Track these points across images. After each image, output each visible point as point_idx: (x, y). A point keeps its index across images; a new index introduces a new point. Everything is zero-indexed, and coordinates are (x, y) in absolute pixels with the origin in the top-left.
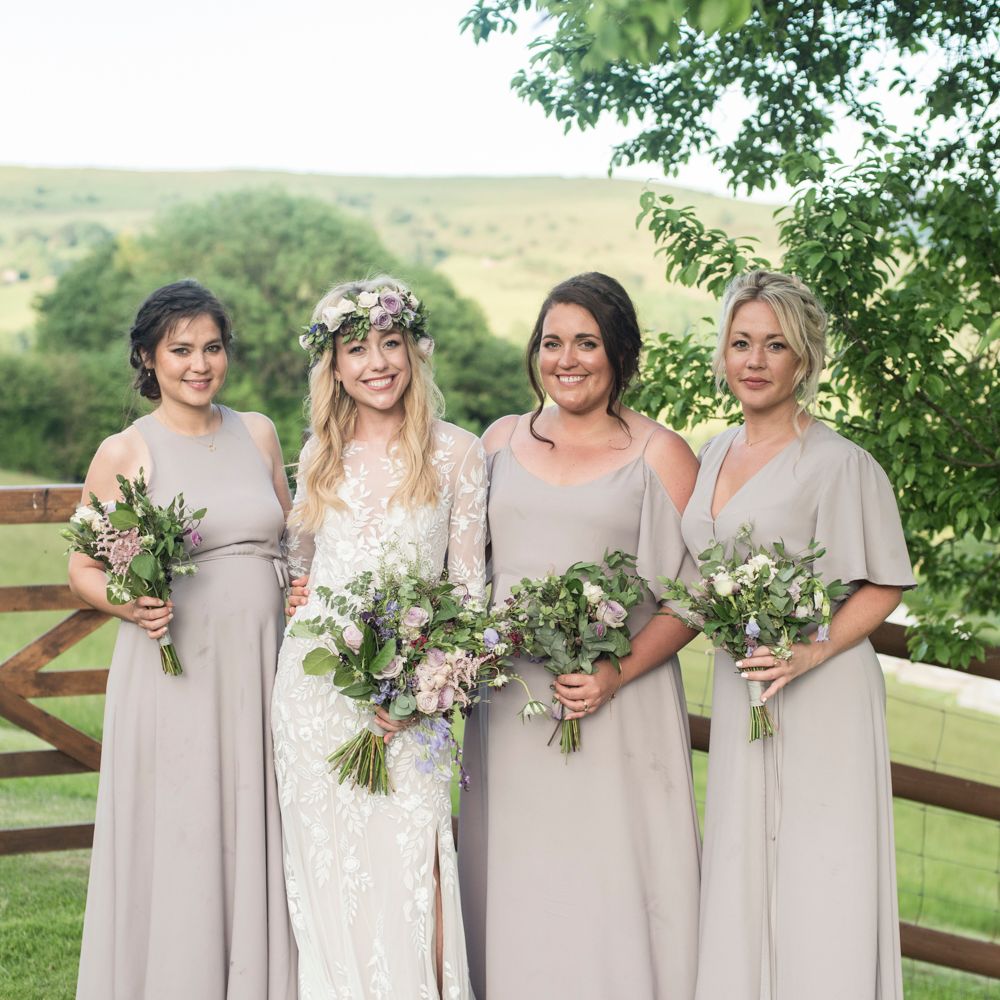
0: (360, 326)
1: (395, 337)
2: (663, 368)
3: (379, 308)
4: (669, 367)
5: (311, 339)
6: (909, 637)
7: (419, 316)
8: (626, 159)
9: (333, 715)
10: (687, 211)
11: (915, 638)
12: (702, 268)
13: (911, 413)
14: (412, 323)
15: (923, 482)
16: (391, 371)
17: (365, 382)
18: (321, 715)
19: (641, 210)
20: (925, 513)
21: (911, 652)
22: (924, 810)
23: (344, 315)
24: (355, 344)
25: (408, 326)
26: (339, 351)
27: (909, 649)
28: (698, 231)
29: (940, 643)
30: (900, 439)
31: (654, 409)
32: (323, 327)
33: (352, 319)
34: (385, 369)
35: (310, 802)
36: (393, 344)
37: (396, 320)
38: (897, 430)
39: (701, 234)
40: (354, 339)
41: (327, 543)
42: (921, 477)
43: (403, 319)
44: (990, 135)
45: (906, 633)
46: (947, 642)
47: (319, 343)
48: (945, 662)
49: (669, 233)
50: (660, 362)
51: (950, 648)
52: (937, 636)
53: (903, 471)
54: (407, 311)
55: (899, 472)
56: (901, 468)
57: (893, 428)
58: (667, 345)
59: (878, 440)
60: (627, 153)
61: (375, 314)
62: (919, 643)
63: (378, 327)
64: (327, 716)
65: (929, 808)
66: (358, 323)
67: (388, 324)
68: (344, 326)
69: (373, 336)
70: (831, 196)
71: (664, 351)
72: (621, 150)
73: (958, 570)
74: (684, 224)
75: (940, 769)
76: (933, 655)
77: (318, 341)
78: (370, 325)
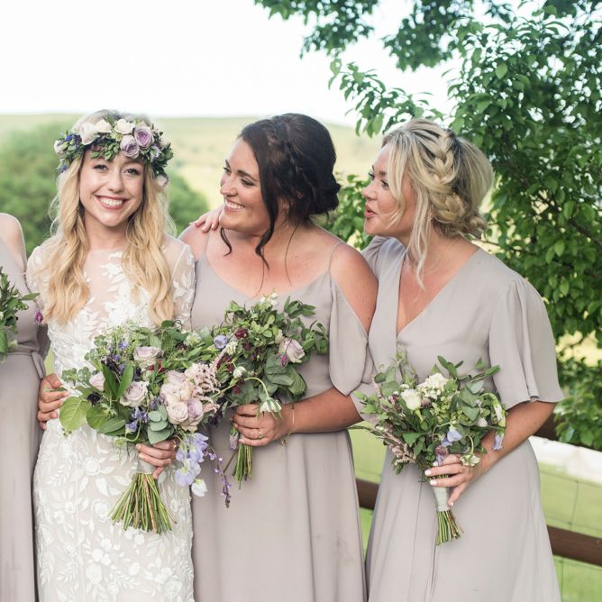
0: (110, 147)
1: (137, 167)
2: (351, 203)
3: (131, 138)
4: (356, 202)
5: (65, 145)
6: (557, 423)
7: (163, 155)
8: (313, 46)
9: (83, 500)
10: (370, 73)
11: (562, 425)
12: (386, 121)
13: (565, 238)
14: (156, 160)
15: (575, 295)
16: (125, 195)
17: (99, 197)
18: (73, 499)
19: (332, 75)
20: (576, 321)
21: (560, 435)
22: (561, 562)
23: (99, 134)
24: (101, 162)
25: (151, 161)
26: (85, 164)
27: (558, 434)
28: (381, 90)
29: (584, 428)
30: (556, 259)
31: (345, 236)
32: (78, 138)
33: (106, 139)
34: (120, 192)
35: (67, 579)
36: (134, 172)
37: (143, 153)
38: (553, 250)
39: (384, 91)
40: (102, 158)
41: (64, 348)
42: (574, 291)
43: (149, 154)
44: (589, 33)
45: (555, 419)
46: (590, 428)
47: (70, 151)
48: (589, 444)
49: (357, 92)
50: (348, 199)
51: (593, 432)
52: (581, 421)
53: (558, 286)
54: (155, 147)
55: (554, 286)
56: (556, 282)
57: (550, 249)
58: (353, 185)
59: (535, 260)
60: (315, 42)
61: (126, 141)
62: (565, 428)
63: (126, 154)
64: (78, 501)
65: (566, 560)
66: (109, 145)
67: (135, 153)
68: (95, 143)
69: (120, 159)
70: (494, 56)
71: (352, 189)
72: (310, 40)
73: (580, 369)
74: (369, 84)
75: (575, 529)
76: (579, 438)
77: (70, 149)
78: (119, 149)
